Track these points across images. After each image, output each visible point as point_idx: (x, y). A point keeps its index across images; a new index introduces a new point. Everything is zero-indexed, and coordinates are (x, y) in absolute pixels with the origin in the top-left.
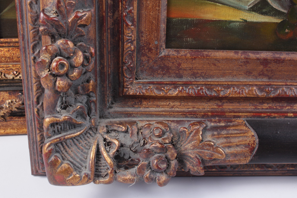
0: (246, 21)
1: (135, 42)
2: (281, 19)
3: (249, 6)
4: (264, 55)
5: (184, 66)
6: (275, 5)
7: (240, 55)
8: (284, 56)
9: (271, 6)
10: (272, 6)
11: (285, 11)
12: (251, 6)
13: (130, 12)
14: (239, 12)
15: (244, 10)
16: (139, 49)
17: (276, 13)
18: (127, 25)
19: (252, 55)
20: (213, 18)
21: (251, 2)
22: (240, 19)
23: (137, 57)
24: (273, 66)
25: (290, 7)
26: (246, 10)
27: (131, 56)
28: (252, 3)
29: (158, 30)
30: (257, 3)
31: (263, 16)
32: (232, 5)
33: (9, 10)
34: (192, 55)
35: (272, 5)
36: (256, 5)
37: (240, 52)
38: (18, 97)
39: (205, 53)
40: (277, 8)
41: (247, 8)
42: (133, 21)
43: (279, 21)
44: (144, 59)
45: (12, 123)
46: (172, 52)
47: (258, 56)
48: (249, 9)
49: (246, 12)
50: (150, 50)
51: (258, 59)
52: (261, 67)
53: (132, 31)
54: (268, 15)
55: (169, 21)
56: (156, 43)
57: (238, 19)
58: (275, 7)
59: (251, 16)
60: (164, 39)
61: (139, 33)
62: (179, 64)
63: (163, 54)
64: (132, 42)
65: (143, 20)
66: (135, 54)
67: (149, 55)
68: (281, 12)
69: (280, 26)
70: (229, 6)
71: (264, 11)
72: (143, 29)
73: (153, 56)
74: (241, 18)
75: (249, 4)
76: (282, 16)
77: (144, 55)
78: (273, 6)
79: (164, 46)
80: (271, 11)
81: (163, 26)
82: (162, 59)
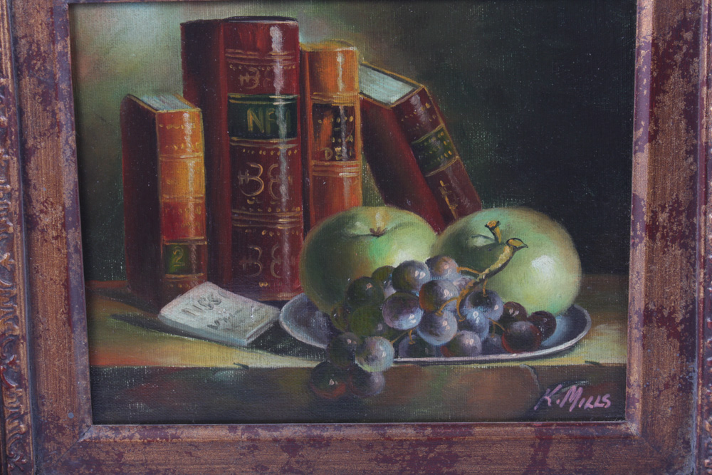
0: (246, 367)
1: (28, 418)
2: (317, 361)
3: (248, 338)
4: (289, 431)
5: (129, 457)
6: (300, 335)
7: (240, 434)
8: (329, 432)
9: (292, 337)
10: (294, 338)
11: (323, 346)
12: (253, 339)
13: (13, 363)
14: (230, 350)
15: (240, 347)
16: (39, 429)
17: (306, 351)
18: (9, 387)
19: (264, 433)
20: (181, 365)
21: (252, 332)
22: (234, 363)
23: (37, 445)
24: (309, 453)
25: (330, 337)
26: (244, 347)
27: (21, 443)
28: (255, 332)
29: (72, 392)
30: (263, 332)
31: (278, 357)
32: (215, 338)
34: (143, 437)
35: (293, 335)
36: (262, 337)
37: (241, 426)
39: (171, 432)
40: (304, 341)
41: (246, 342)
42: (19, 379)
43: (313, 365)
44: (50, 446)
46: (105, 433)
47: (276, 434)
48: (249, 344)
49: (244, 350)
50: (61, 429)
51: (275, 440)
52: (285, 456)
53: (20, 398)
54: (290, 355)
55: (94, 372)
56: (71, 415)
57: (230, 365)
58: (300, 340)
59: (255, 357)
60: (87, 406)
61: (37, 398)
62: (120, 455)
63: (87, 436)
64: (21, 418)
65: (43, 374)
66: (30, 439)
67: (60, 438)
68: (315, 347)
69: (317, 375)
70: (210, 340)
71: (279, 346)
72: (43, 392)
73: (66, 441)
74: (236, 361)
75: (248, 336)
76: (317, 355)
77: (49, 439)
78: (297, 338)
79: (89, 421)
80: (294, 347)
81: (83, 384)
82: (86, 445)
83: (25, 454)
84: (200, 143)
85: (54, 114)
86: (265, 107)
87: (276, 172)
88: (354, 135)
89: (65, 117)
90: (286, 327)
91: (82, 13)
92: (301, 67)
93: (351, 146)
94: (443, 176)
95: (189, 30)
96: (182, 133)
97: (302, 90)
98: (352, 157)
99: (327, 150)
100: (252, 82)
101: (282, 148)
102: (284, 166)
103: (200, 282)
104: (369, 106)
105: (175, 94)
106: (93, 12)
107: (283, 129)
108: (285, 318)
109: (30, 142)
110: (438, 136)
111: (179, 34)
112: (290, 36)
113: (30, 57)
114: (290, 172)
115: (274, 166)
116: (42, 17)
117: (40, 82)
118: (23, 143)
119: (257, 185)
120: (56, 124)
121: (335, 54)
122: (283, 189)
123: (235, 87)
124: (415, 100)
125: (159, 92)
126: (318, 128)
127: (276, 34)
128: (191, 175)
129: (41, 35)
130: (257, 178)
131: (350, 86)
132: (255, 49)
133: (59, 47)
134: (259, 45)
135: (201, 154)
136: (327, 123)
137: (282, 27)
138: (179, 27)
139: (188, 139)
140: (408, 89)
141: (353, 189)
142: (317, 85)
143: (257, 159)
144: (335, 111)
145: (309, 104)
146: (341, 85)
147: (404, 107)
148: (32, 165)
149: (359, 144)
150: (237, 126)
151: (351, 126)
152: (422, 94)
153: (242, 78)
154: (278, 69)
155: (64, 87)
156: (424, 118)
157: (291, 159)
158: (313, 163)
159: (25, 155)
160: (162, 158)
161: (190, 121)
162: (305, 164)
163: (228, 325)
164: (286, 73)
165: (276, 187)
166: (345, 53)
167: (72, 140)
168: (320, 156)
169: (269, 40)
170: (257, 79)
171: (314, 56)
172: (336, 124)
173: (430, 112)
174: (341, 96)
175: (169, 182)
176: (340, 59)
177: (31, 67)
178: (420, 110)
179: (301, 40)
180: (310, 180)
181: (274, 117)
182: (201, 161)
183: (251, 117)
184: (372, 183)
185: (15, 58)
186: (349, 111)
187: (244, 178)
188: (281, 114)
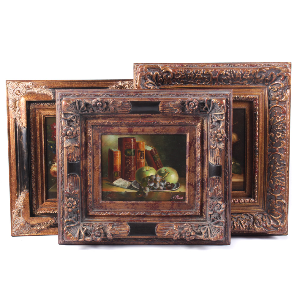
0: (126, 192)
1: (92, 199)
4: (133, 202)
5: (107, 206)
6: (135, 186)
7: (125, 202)
8: (139, 202)
11: (138, 188)
13: (90, 190)
15: (125, 188)
16: (93, 201)
17: (136, 189)
18: (89, 194)
19: (129, 202)
20: (116, 191)
21: (127, 186)
23: (93, 203)
24: (136, 206)
25: (139, 187)
27: (91, 203)
29: (99, 195)
31: (131, 190)
32: (121, 187)
33: (52, 189)
34: (110, 203)
36: (129, 187)
37: (125, 201)
38: (54, 219)
39: (114, 202)
41: (126, 188)
42: (91, 192)
43: (137, 191)
44: (95, 204)
45: (50, 230)
46: (104, 202)
47: (131, 202)
50: (97, 201)
51: (131, 203)
52: (132, 206)
53: (91, 196)
54: (133, 190)
55: (102, 192)
56: (98, 199)
57: (124, 191)
59: (128, 190)
60: (101, 198)
61: (93, 196)
62: (106, 205)
63: (101, 202)
64: (91, 199)
65: (94, 192)
66: (92, 202)
67: (96, 202)
69: (137, 193)
71: (132, 188)
72: (94, 195)
73: (97, 203)
77: (95, 203)
79: (101, 200)
80: (134, 188)
81: (100, 194)
82: (101, 204)
83: (91, 205)
84: (120, 156)
85: (98, 151)
86: (130, 151)
87: (132, 161)
88: (144, 155)
89: (100, 152)
90: (133, 185)
91: (103, 136)
92: (136, 145)
93: (143, 157)
94: (157, 162)
95: (119, 139)
96: (117, 154)
97: (136, 148)
98: (143, 159)
99: (140, 158)
100: (128, 147)
101: (133, 157)
102: (133, 160)
103: (119, 178)
104: (146, 151)
105: (117, 149)
106: (105, 136)
107: (133, 154)
108: (133, 184)
109: (94, 156)
110: (157, 155)
111: (117, 140)
112: (134, 140)
113: (95, 143)
114: (134, 161)
115: (131, 160)
116: (97, 136)
117: (96, 146)
118: (93, 155)
119: (129, 163)
120: (98, 153)
121: (141, 143)
122: (133, 163)
123: (126, 147)
124: (153, 150)
125: (114, 148)
126: (138, 154)
127: (132, 140)
128: (119, 161)
129: (97, 139)
130: (129, 162)
131: (143, 148)
132: (129, 142)
133: (99, 141)
134: (130, 141)
135: (120, 158)
136: (140, 153)
137: (133, 139)
138: (117, 138)
139: (118, 156)
140: (152, 148)
141: (144, 164)
142: (138, 147)
143: (129, 159)
144: (141, 152)
145: (137, 150)
146: (142, 148)
147: (151, 151)
148: (94, 159)
149: (145, 157)
150: (126, 154)
151: (143, 154)
152: (154, 149)
153: (127, 146)
154: (132, 145)
155: (100, 147)
156: (154, 153)
157: (134, 159)
158: (137, 159)
159: (93, 157)
160: (114, 158)
161: (119, 153)
162: (136, 160)
163: (124, 185)
164: (134, 146)
165: (132, 163)
166: (143, 143)
167: (101, 155)
168: (139, 158)
169: (131, 141)
170: (129, 146)
171: (138, 143)
172: (141, 154)
173: (155, 152)
174: (142, 149)
175: (115, 162)
176: (142, 144)
177: (95, 144)
178: (154, 152)
179: (136, 141)
180: (137, 162)
181: (132, 152)
182: (120, 159)
183: (128, 152)
184: (146, 163)
185: (93, 143)
186: (143, 152)
187: (127, 162)
188: (133, 152)
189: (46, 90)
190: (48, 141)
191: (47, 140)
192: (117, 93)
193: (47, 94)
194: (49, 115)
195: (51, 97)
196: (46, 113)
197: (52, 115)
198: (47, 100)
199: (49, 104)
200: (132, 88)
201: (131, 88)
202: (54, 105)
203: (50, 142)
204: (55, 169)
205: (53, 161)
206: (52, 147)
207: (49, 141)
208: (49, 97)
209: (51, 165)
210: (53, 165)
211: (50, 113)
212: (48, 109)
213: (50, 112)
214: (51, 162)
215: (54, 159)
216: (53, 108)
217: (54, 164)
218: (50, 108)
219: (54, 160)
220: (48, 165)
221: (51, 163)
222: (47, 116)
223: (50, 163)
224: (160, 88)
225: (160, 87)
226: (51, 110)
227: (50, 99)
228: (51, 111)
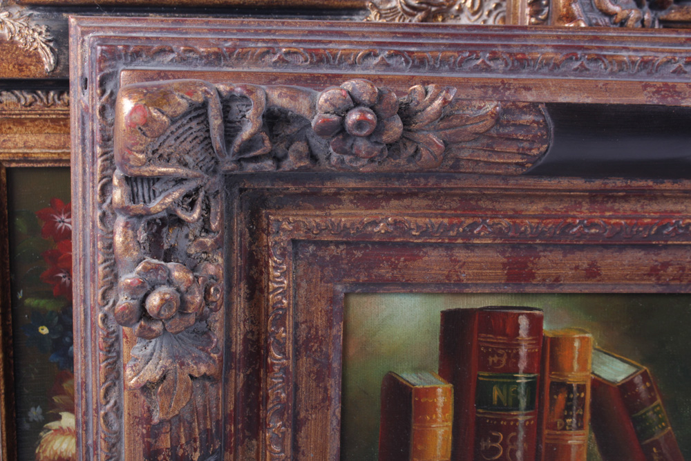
84: (450, 414)
85: (326, 390)
86: (509, 384)
87: (515, 439)
88: (583, 408)
89: (335, 392)
91: (354, 301)
92: (543, 349)
93: (580, 418)
94: (656, 444)
95: (449, 318)
96: (435, 405)
97: (542, 370)
98: (580, 428)
99: (559, 422)
100: (499, 361)
101: (521, 419)
102: (521, 435)
104: (599, 385)
105: (431, 372)
106: (364, 299)
107: (523, 403)
109: (302, 415)
110: (655, 411)
111: (438, 321)
112: (536, 323)
113: (308, 340)
114: (526, 440)
115: (513, 434)
116: (323, 305)
117: (315, 362)
118: (296, 414)
119: (496, 451)
120: (327, 398)
121: (573, 340)
122: (519, 454)
123: (484, 366)
124: (638, 380)
125: (417, 370)
126: (553, 402)
127: (524, 322)
128: (439, 441)
129: (320, 321)
130: (497, 445)
131: (583, 366)
132: (504, 335)
133: (334, 331)
134: (508, 331)
135: (450, 424)
136: (561, 398)
137: (529, 316)
138: (439, 314)
139: (439, 411)
140: (632, 370)
141: (579, 455)
142: (555, 366)
143: (498, 428)
144: (570, 387)
145: (548, 382)
146: (576, 366)
147: (628, 385)
148: (302, 434)
149: (588, 416)
150: (483, 398)
151: (582, 401)
152: (644, 375)
153: (491, 359)
154: (523, 351)
155: (336, 365)
156: (644, 395)
157: (528, 429)
158: (546, 432)
159: (297, 425)
160: (415, 427)
161: (443, 395)
162: (539, 433)
164: (530, 355)
165: (513, 452)
166: (582, 339)
167: (338, 414)
168: (554, 426)
169: (517, 327)
170: (504, 360)
171: (555, 342)
172: (569, 399)
173: (650, 390)
174: (575, 376)
175: (419, 447)
176: (577, 344)
177: (308, 349)
178: (642, 388)
179: (545, 327)
180: (542, 447)
181: (516, 392)
182: (449, 430)
183: (496, 393)
184: (596, 449)
185: (296, 342)
186: (581, 388)
187: (486, 444)
188: (522, 391)
189: (10, 16)
190: (24, 297)
191: (20, 296)
192: (451, 45)
193: (12, 42)
194: (26, 158)
195: (39, 61)
196: (10, 144)
197: (42, 156)
198: (16, 75)
199: (29, 97)
200: (490, 12)
201: (484, 17)
202: (54, 104)
203: (32, 302)
204: (64, 446)
205: (54, 406)
206: (44, 330)
207: (27, 301)
208: (28, 61)
209: (40, 427)
210: (54, 425)
211: (31, 148)
212: (20, 122)
213: (32, 139)
214: (39, 410)
215: (56, 394)
216: (53, 120)
217: (59, 418)
218: (33, 120)
219: (56, 399)
220: (27, 426)
221: (43, 414)
222: (14, 165)
223: (35, 413)
224: (661, 22)
225: (663, 15)
226: (40, 132)
227: (33, 72)
228: (42, 138)
